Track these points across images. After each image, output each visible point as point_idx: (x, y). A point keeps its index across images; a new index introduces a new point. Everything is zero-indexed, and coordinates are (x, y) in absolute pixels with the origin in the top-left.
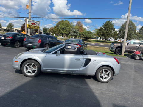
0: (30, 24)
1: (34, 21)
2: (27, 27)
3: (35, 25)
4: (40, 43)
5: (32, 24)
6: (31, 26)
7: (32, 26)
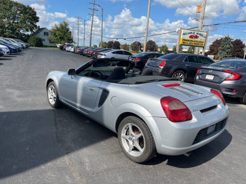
0: (187, 37)
1: (196, 32)
2: (181, 43)
3: (196, 39)
4: (162, 67)
5: (191, 37)
6: (188, 40)
7: (191, 41)
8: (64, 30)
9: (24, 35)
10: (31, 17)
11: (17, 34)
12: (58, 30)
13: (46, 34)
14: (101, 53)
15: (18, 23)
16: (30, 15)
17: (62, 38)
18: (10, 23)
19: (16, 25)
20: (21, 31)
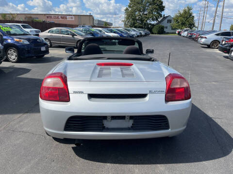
8: (186, 15)
9: (150, 24)
10: (157, 7)
11: (145, 24)
12: (181, 15)
13: (169, 21)
14: (202, 36)
15: (146, 14)
16: (158, 5)
17: (183, 24)
18: (140, 15)
19: (145, 16)
20: (148, 21)
